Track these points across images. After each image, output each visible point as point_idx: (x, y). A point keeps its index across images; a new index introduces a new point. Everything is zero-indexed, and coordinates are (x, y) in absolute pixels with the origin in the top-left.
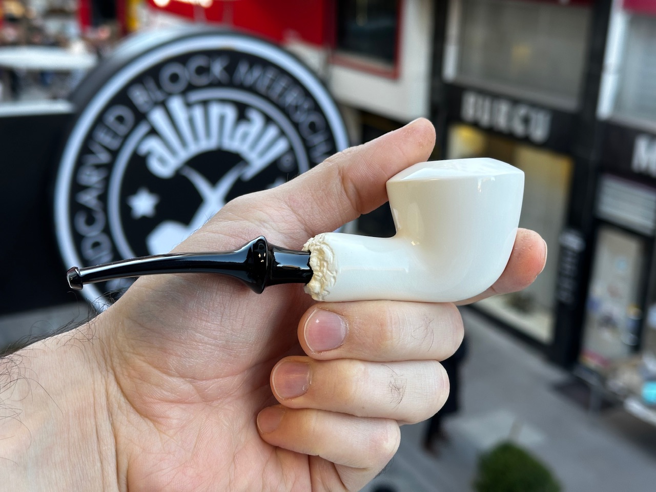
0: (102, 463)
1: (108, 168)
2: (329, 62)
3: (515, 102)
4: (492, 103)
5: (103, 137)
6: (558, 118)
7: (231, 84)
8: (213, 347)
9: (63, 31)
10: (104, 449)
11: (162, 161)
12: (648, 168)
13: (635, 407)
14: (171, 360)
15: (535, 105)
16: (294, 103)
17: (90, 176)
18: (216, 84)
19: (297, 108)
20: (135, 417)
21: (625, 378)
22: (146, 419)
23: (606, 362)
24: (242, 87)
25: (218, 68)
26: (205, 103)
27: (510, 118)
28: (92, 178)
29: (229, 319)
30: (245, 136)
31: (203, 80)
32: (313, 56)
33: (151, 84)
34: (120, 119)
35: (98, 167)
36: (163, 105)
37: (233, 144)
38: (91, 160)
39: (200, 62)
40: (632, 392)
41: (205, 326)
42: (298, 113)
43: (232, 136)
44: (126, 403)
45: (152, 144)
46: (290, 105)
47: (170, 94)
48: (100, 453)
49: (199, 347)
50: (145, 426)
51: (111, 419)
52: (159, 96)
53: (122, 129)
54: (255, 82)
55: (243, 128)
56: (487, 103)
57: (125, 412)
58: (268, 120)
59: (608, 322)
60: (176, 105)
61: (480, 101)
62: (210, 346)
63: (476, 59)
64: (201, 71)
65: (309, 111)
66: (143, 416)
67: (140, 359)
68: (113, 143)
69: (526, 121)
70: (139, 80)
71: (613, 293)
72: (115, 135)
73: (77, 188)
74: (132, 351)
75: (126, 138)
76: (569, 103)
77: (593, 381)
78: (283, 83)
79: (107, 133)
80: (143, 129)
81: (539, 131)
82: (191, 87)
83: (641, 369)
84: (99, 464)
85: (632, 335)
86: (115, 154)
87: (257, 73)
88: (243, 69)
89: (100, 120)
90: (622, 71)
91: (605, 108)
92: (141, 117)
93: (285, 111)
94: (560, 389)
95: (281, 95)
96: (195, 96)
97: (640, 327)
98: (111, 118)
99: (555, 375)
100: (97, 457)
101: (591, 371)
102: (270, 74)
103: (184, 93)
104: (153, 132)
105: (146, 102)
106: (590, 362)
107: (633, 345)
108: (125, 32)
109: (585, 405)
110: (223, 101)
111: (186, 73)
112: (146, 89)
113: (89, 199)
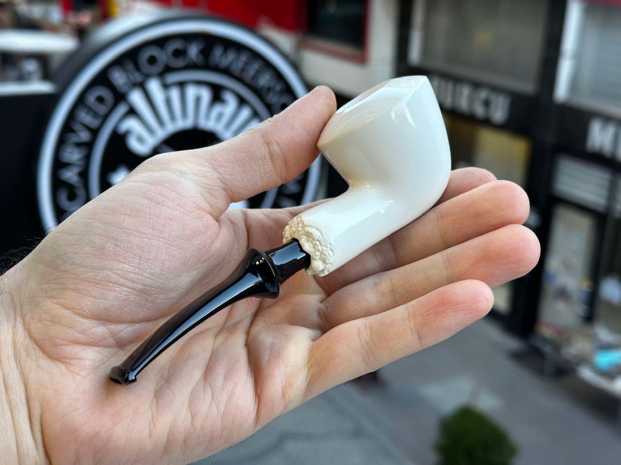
0: (12, 413)
1: (89, 146)
2: (301, 46)
3: (476, 85)
4: (455, 86)
5: (84, 117)
6: (517, 100)
7: (206, 65)
8: (130, 290)
9: (46, 15)
10: (13, 397)
11: (140, 140)
12: (601, 148)
13: (587, 374)
14: (86, 301)
15: (496, 89)
16: (267, 85)
17: (71, 153)
18: (192, 66)
19: (269, 89)
20: (45, 362)
21: (578, 347)
22: (57, 362)
23: (560, 331)
24: (217, 69)
25: (193, 51)
26: (182, 85)
27: (471, 100)
28: (73, 155)
29: (148, 263)
30: (220, 116)
31: (180, 63)
32: (285, 40)
33: (130, 66)
34: (100, 100)
35: (79, 145)
36: (142, 86)
37: (209, 124)
38: (73, 138)
39: (177, 45)
40: (585, 360)
41: (122, 267)
42: (271, 94)
43: (208, 116)
44: (34, 348)
45: (131, 124)
46: (263, 87)
47: (148, 76)
48: (9, 402)
49: (115, 288)
50: (56, 369)
51: (19, 367)
52: (138, 77)
53: (102, 109)
54: (230, 65)
55: (217, 109)
56: (450, 87)
57: (34, 358)
58: (242, 101)
59: (563, 294)
60: (154, 86)
61: (443, 84)
62: (127, 289)
63: (440, 44)
64: (178, 53)
65: (281, 92)
66: (53, 360)
67: (52, 302)
68: (94, 123)
69: (487, 103)
70: (118, 62)
71: (567, 267)
72: (95, 114)
73: (58, 165)
74: (44, 295)
75: (106, 117)
76: (527, 86)
77: (547, 349)
78: (256, 66)
79: (87, 113)
80: (122, 109)
81: (499, 114)
82: (169, 69)
83: (593, 338)
84: (8, 414)
85: (585, 306)
86: (95, 133)
87: (231, 56)
88: (218, 52)
89: (80, 101)
90: (578, 56)
91: (562, 91)
92: (120, 97)
93: (257, 92)
94: (517, 357)
95: (255, 77)
96: (172, 78)
97: (593, 299)
98: (91, 99)
99: (512, 343)
100: (6, 406)
101: (546, 340)
102: (244, 58)
103: (161, 75)
104: (132, 112)
105: (125, 84)
106: (546, 331)
107: (586, 316)
108: (106, 16)
109: (540, 372)
110: (199, 83)
111: (163, 56)
112: (125, 70)
113: (70, 175)
